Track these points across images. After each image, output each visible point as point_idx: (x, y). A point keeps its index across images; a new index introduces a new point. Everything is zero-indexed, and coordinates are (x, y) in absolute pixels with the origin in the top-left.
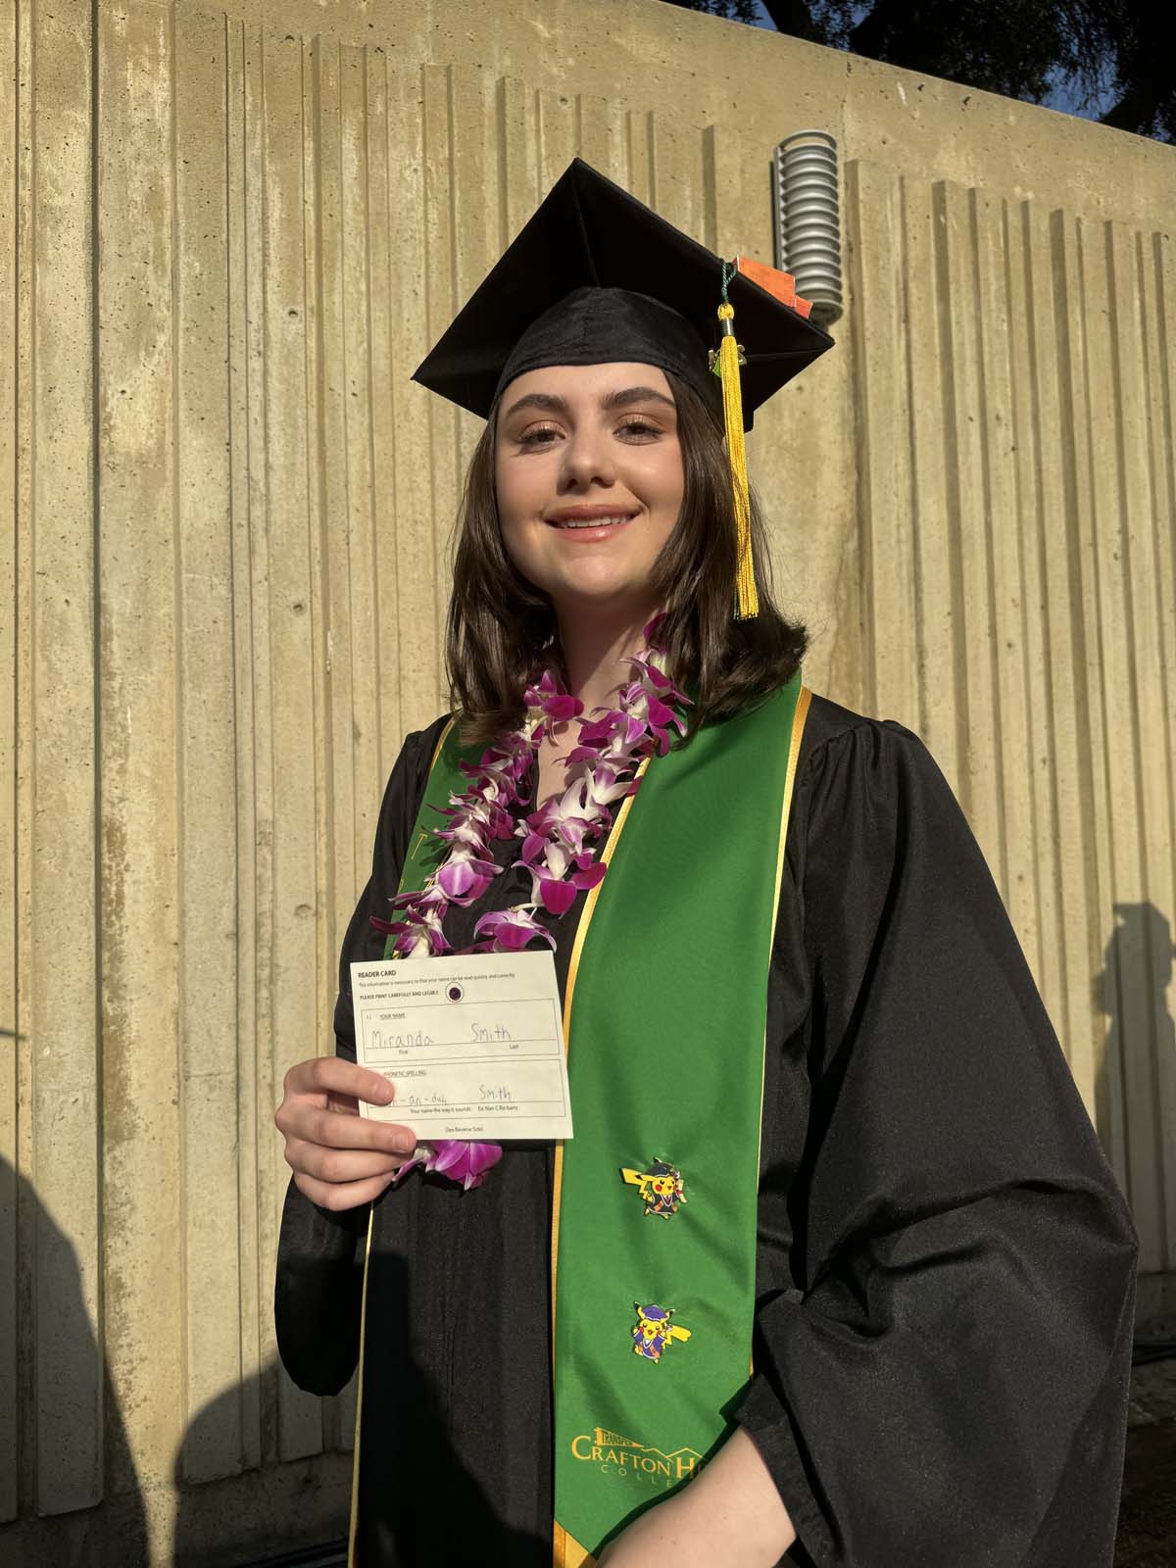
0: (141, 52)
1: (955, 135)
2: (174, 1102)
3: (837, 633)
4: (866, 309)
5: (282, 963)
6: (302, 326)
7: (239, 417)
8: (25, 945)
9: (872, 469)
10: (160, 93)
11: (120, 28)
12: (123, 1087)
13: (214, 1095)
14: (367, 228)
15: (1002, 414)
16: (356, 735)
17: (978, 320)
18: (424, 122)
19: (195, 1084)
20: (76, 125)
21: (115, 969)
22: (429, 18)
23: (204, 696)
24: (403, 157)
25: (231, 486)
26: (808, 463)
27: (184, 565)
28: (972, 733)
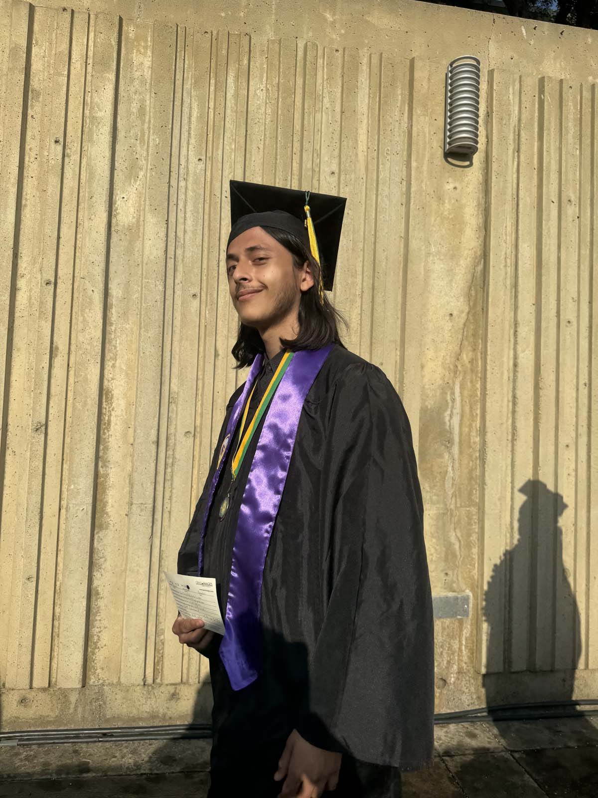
0: (139, 45)
1: (554, 52)
2: (126, 515)
3: (468, 313)
4: (494, 146)
5: (177, 456)
6: (204, 165)
7: (173, 208)
8: (68, 440)
9: (492, 228)
10: (147, 63)
11: (132, 35)
12: (105, 505)
13: (143, 513)
14: (236, 118)
15: (572, 199)
16: (216, 355)
17: (560, 149)
18: (267, 67)
19: (134, 507)
20: (109, 80)
21: (105, 453)
22: (273, 17)
23: (149, 335)
24: (257, 84)
25: (167, 240)
26: (457, 226)
27: (144, 276)
28: (542, 368)
